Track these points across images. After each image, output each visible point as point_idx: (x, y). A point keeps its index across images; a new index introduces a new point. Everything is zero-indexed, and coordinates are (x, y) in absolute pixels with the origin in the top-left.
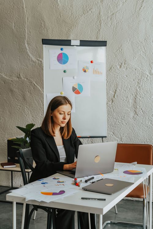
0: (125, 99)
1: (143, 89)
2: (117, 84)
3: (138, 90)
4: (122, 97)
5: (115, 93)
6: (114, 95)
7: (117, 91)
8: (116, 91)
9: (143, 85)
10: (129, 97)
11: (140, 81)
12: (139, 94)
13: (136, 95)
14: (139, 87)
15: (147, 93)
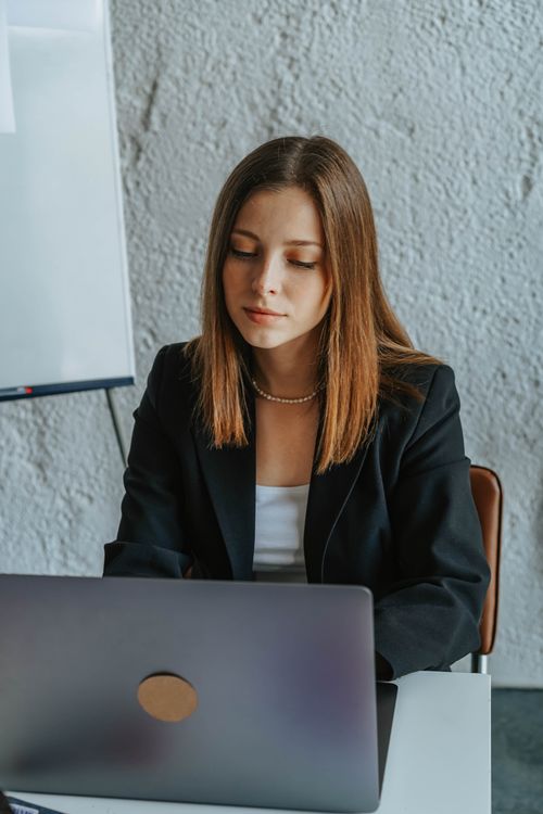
0: (213, 136)
1: (314, 73)
2: (159, 45)
3: (288, 78)
4: (190, 126)
5: (151, 99)
6: (148, 114)
7: (160, 92)
8: (155, 86)
9: (315, 46)
10: (231, 120)
11: (293, 22)
12: (290, 105)
13: (274, 112)
14: (292, 59)
15: (338, 96)
